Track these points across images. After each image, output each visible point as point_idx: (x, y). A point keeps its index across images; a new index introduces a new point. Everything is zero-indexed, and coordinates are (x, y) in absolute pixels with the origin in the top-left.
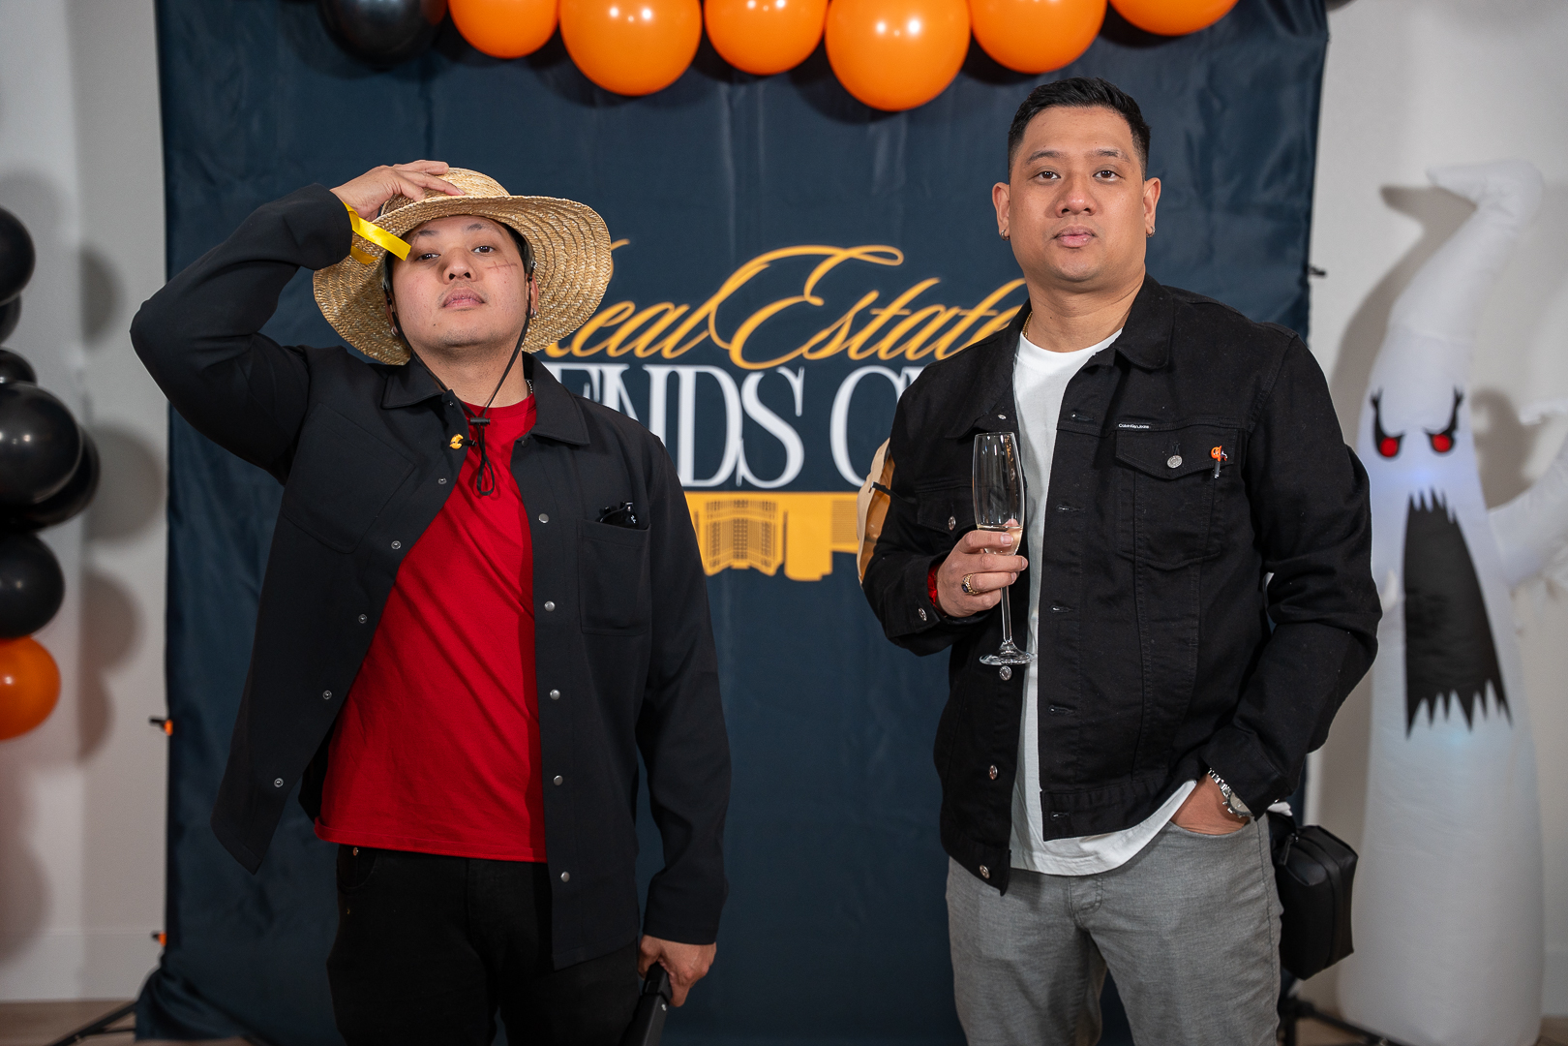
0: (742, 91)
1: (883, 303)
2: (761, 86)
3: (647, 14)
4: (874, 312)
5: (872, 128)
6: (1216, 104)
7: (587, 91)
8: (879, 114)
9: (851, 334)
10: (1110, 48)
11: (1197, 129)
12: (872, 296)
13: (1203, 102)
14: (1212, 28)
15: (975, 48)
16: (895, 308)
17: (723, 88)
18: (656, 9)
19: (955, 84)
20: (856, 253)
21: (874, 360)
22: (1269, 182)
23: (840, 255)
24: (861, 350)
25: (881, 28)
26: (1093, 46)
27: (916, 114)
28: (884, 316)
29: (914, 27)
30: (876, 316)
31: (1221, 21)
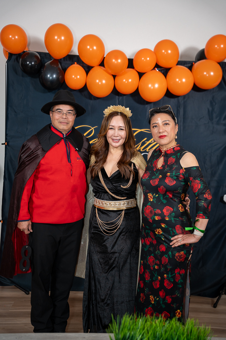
0: (121, 98)
1: (147, 140)
2: (125, 97)
3: (104, 82)
4: (146, 142)
5: (146, 106)
6: (214, 104)
7: (91, 96)
8: (148, 103)
9: (141, 146)
10: (193, 92)
11: (210, 109)
12: (146, 139)
13: (211, 103)
14: (213, 89)
15: (168, 90)
16: (150, 142)
17: (117, 97)
18: (106, 80)
19: (163, 97)
20: (142, 130)
21: (146, 152)
22: (224, 119)
23: (140, 130)
24: (143, 150)
25: (150, 86)
26: (190, 92)
27: (155, 103)
28: (148, 143)
29: (156, 86)
30: (146, 143)
31: (215, 88)
